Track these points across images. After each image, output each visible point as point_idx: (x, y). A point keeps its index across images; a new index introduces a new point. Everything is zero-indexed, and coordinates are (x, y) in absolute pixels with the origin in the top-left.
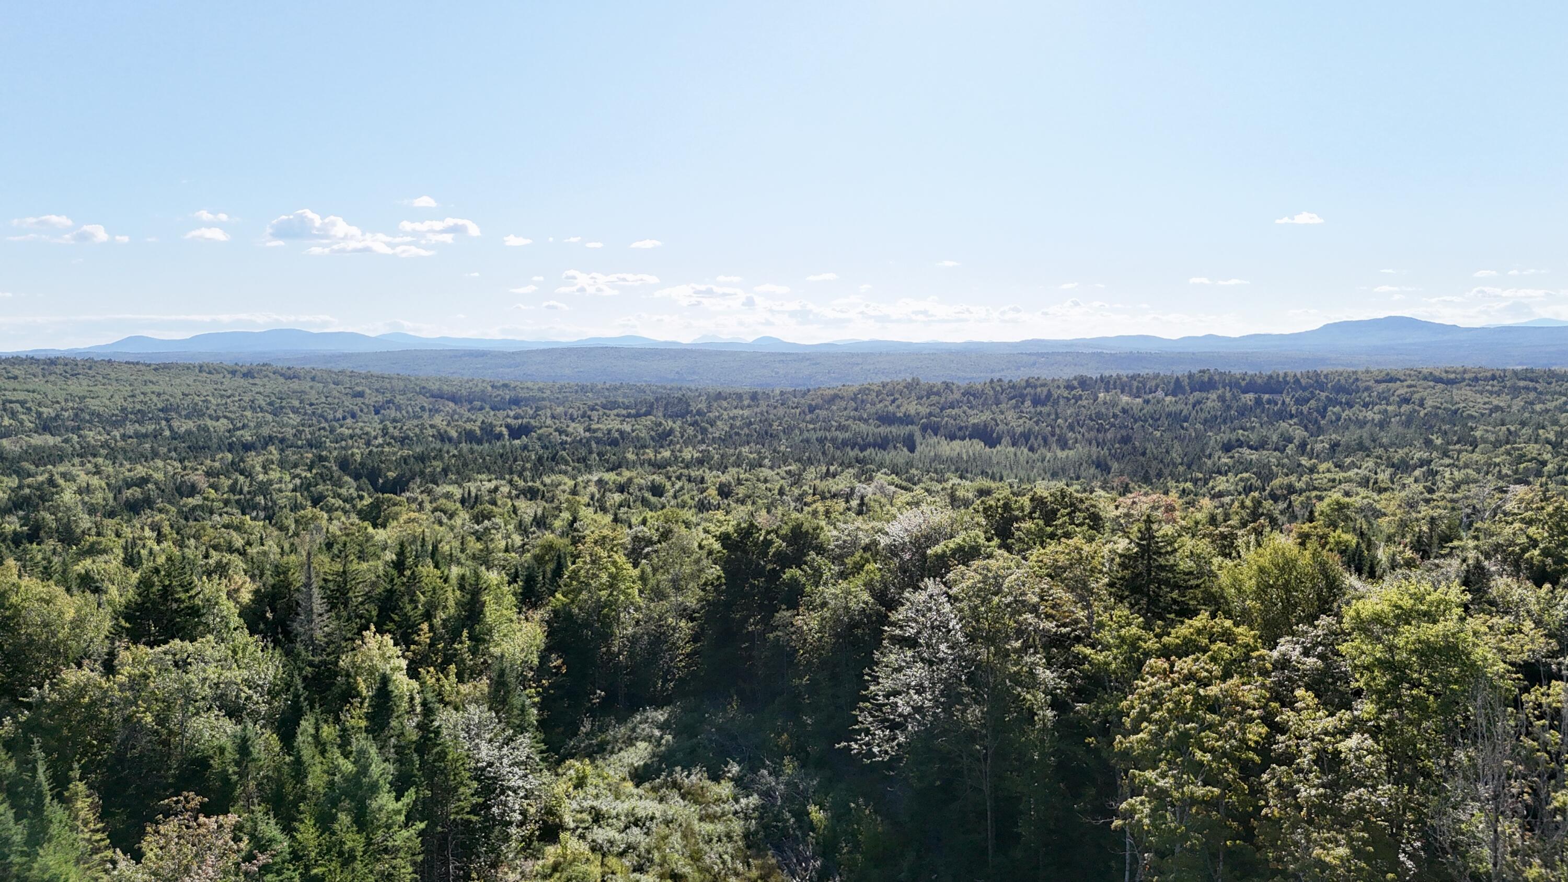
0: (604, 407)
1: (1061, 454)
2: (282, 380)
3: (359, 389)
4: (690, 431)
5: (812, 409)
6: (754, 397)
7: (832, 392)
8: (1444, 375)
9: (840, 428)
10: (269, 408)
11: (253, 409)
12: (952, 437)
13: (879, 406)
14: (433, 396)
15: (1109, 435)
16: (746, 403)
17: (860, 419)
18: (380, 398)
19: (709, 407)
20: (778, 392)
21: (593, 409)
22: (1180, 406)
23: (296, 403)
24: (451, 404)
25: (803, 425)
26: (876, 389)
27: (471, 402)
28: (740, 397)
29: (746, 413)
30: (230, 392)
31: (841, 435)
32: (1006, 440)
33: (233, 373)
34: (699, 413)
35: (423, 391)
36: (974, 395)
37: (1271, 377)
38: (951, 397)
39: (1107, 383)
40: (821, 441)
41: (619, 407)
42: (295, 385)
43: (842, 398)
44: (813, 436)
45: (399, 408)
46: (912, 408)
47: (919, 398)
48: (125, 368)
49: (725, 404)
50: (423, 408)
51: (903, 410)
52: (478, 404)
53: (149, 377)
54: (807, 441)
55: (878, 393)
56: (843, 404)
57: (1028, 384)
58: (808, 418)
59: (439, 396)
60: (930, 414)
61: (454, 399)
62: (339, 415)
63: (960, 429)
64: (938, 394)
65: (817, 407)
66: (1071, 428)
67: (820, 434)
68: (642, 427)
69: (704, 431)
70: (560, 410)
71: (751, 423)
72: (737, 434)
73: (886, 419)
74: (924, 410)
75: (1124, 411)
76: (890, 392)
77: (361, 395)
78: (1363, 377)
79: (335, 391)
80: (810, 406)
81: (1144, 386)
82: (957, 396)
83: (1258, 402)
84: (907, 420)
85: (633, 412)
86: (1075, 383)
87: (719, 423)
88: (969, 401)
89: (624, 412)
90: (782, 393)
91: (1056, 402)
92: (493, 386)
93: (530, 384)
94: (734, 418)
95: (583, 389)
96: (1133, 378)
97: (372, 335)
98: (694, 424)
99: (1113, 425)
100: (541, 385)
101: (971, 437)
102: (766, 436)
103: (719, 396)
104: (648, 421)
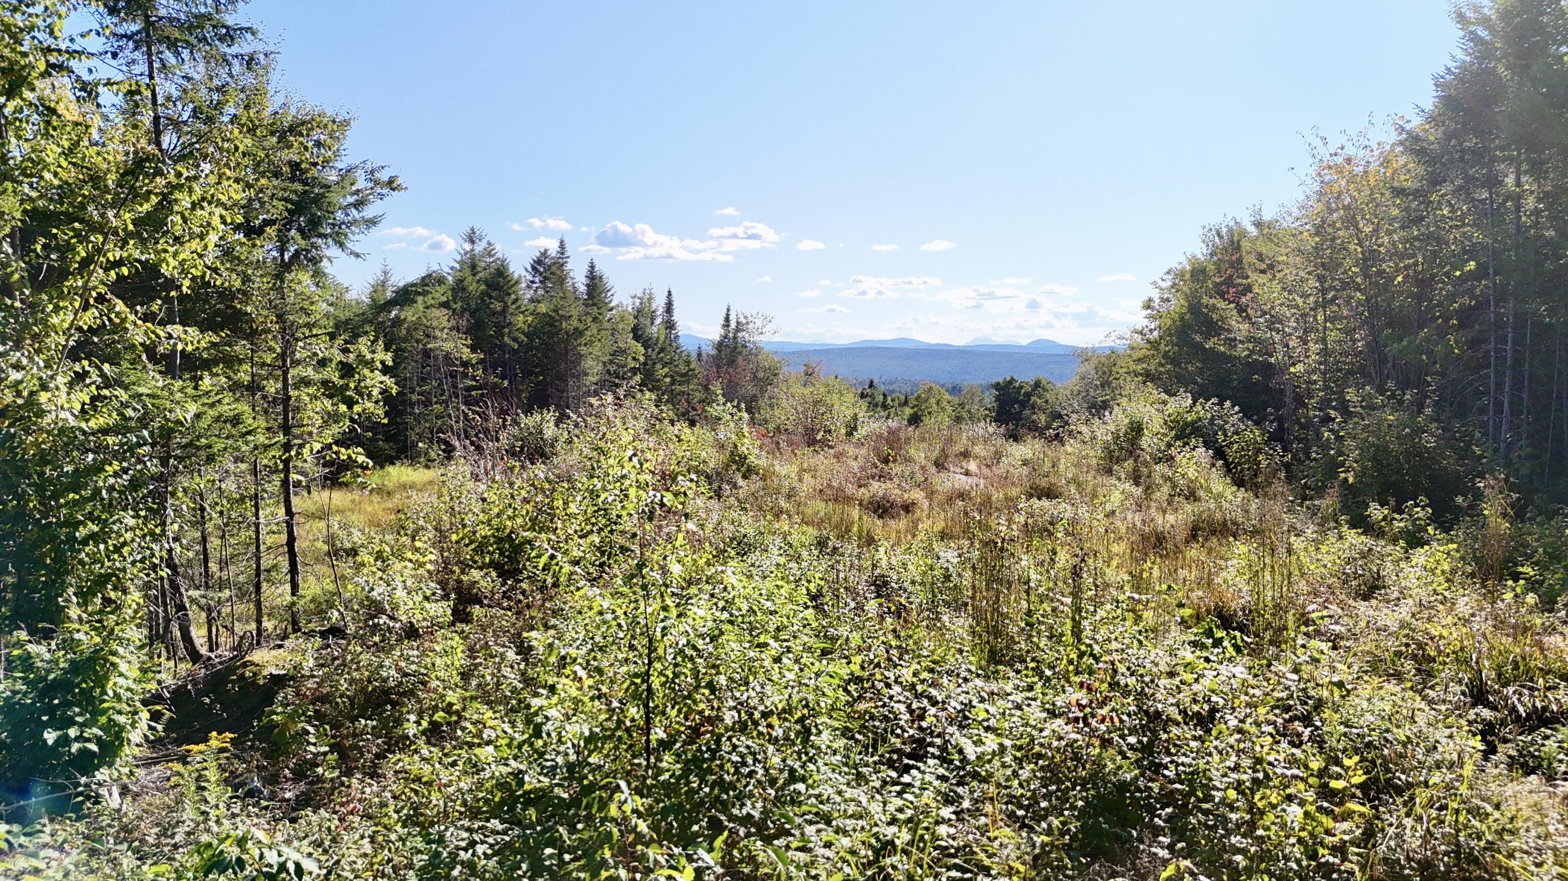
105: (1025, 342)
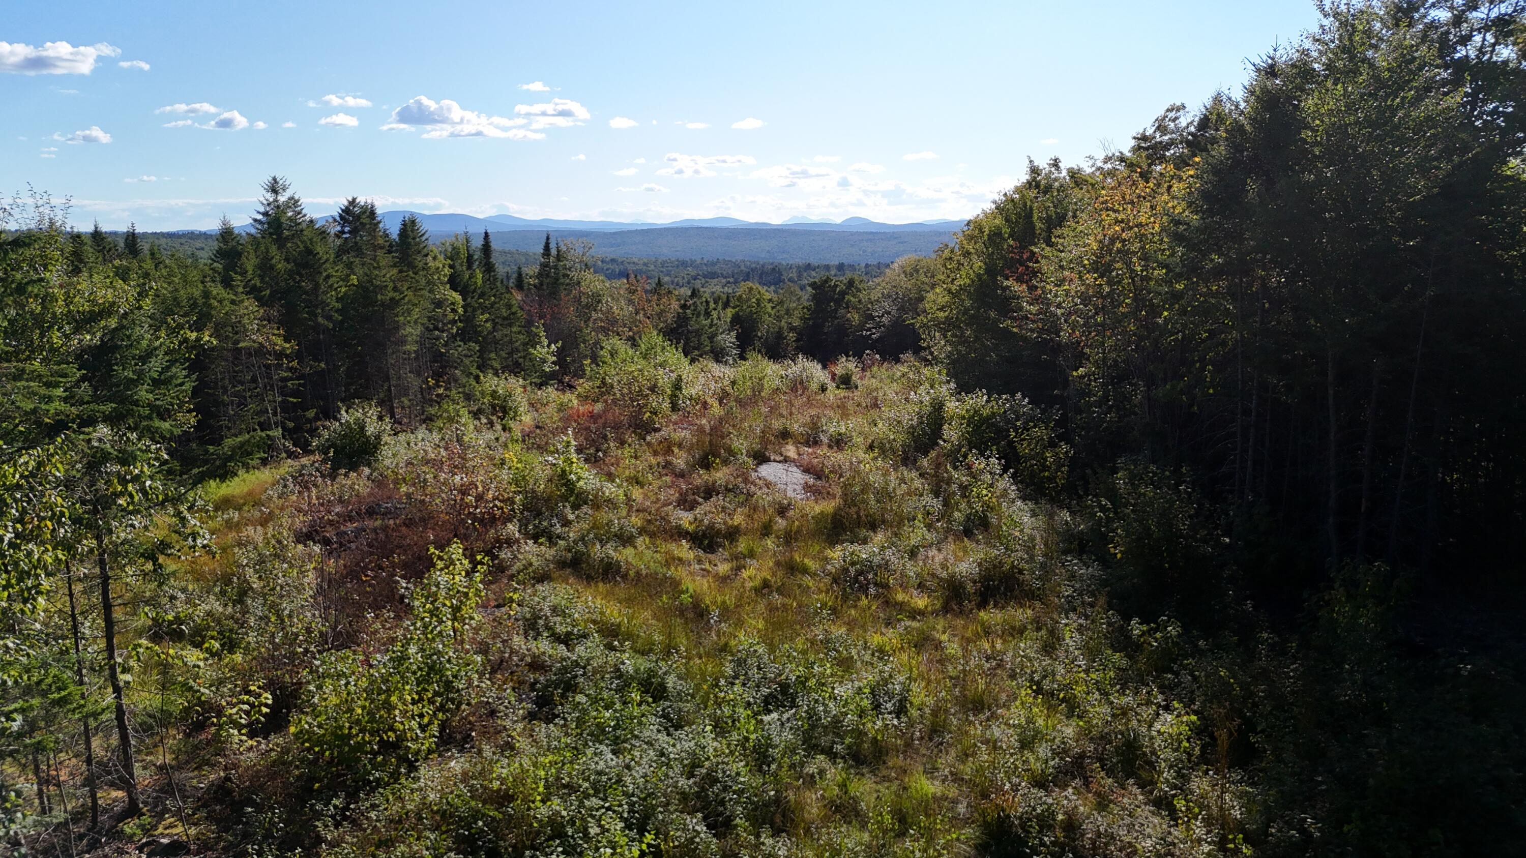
0: (705, 276)
41: (718, 276)
93: (636, 261)
95: (684, 264)
97: (481, 216)
100: (646, 260)
105: (839, 220)
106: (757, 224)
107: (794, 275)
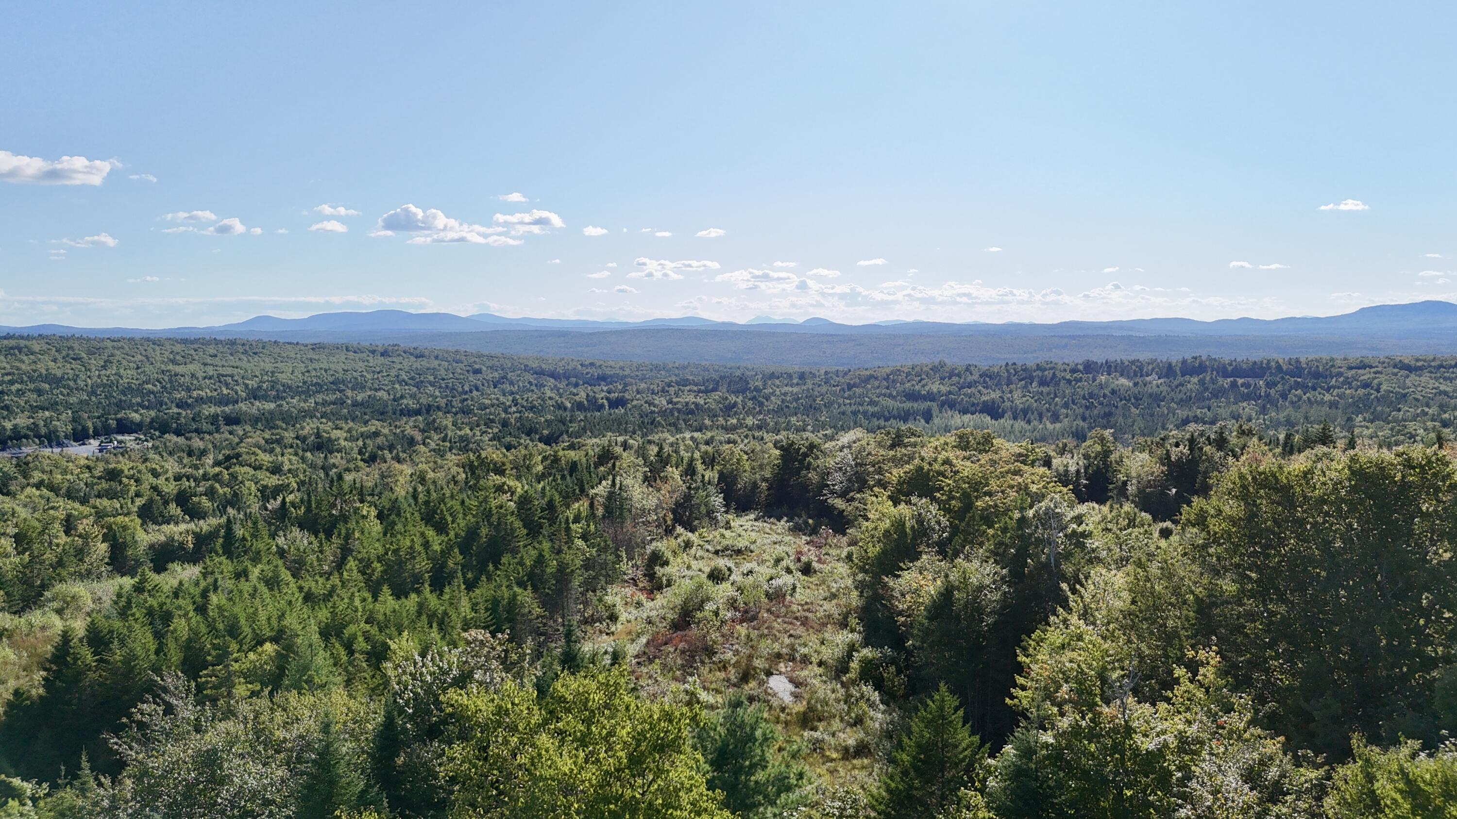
0: (678, 383)
1: (1050, 426)
2: (413, 359)
3: (477, 366)
4: (750, 404)
5: (850, 387)
6: (802, 376)
7: (868, 373)
8: (1413, 363)
9: (872, 403)
10: (411, 382)
11: (400, 383)
12: (964, 412)
13: (908, 385)
14: (536, 373)
15: (1096, 412)
16: (795, 381)
17: (890, 396)
18: (496, 375)
19: (765, 385)
20: (822, 372)
21: (669, 386)
22: (1164, 388)
23: (431, 378)
24: (552, 380)
25: (841, 401)
26: (906, 370)
27: (568, 378)
28: (790, 376)
29: (795, 390)
30: (378, 369)
31: (871, 409)
32: (1009, 414)
33: (373, 352)
34: (756, 389)
35: (527, 369)
36: (990, 377)
37: (1255, 363)
38: (970, 378)
39: (1110, 367)
40: (855, 413)
41: (690, 384)
42: (424, 363)
43: (876, 378)
44: (849, 409)
45: (512, 383)
46: (935, 387)
47: (943, 379)
48: (287, 346)
49: (777, 382)
50: (530, 383)
51: (927, 388)
52: (574, 380)
53: (311, 355)
54: (844, 413)
55: (908, 374)
56: (877, 383)
57: (1039, 367)
58: (846, 395)
59: (540, 373)
60: (950, 393)
61: (553, 375)
62: (466, 388)
63: (973, 405)
64: (959, 375)
65: (855, 386)
66: (1066, 406)
67: (854, 408)
68: (712, 400)
69: (761, 404)
70: (643, 386)
71: (799, 399)
72: (787, 407)
73: (912, 396)
74: (944, 389)
75: (1113, 392)
76: (918, 373)
77: (478, 372)
78: (1338, 363)
79: (459, 368)
80: (849, 384)
81: (1141, 370)
82: (976, 377)
83: (1234, 385)
84: (931, 397)
85: (703, 388)
86: (1081, 367)
87: (773, 398)
88: (985, 382)
89: (695, 388)
90: (826, 373)
91: (1057, 384)
92: (582, 365)
93: (612, 363)
94: (785, 394)
95: (657, 368)
96: (1133, 362)
97: (463, 315)
98: (753, 398)
99: (1101, 404)
100: (621, 364)
101: (981, 412)
102: (811, 409)
103: (772, 376)
104: (716, 395)
106: (723, 323)
107: (759, 384)
